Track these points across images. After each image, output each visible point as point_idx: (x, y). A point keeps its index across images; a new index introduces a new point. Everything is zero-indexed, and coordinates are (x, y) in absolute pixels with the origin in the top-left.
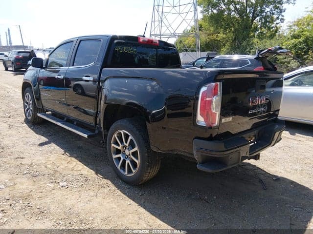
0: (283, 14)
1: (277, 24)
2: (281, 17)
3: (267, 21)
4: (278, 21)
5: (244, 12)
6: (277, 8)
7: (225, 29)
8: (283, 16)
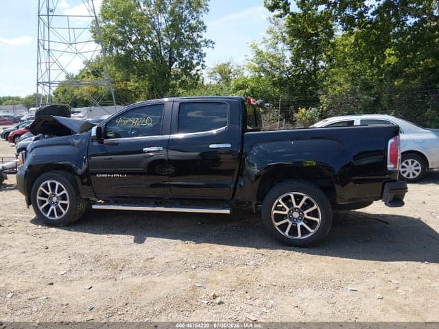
0: (204, 59)
1: (198, 70)
2: (201, 63)
3: (187, 67)
4: (199, 67)
5: (158, 55)
6: (196, 52)
7: (139, 75)
8: (204, 62)
